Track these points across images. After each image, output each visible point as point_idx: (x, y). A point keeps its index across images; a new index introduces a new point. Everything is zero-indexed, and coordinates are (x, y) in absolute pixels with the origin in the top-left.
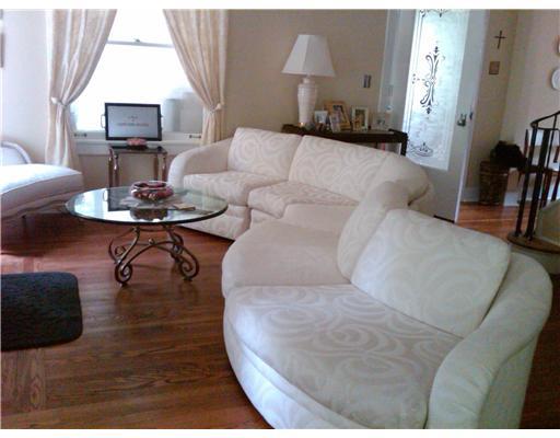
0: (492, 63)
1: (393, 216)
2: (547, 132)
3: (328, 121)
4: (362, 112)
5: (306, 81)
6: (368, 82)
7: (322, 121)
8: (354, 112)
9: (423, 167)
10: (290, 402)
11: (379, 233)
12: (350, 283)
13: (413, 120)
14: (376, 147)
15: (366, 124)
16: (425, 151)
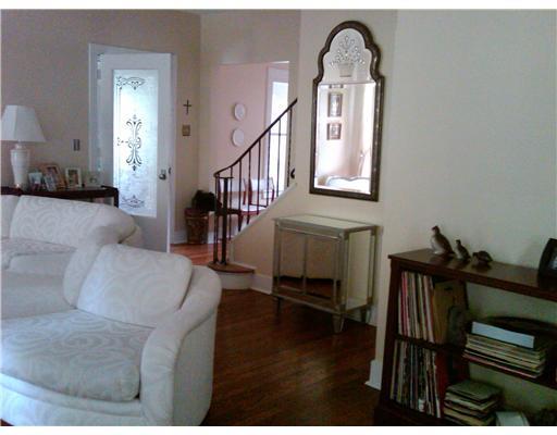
0: (184, 127)
1: (105, 250)
2: (226, 180)
3: (43, 182)
4: (75, 172)
5: (18, 147)
6: (77, 145)
7: (38, 182)
8: (67, 172)
9: (132, 216)
10: (35, 402)
11: (95, 265)
12: (76, 308)
13: (122, 178)
14: (92, 201)
15: (80, 183)
16: (136, 203)
